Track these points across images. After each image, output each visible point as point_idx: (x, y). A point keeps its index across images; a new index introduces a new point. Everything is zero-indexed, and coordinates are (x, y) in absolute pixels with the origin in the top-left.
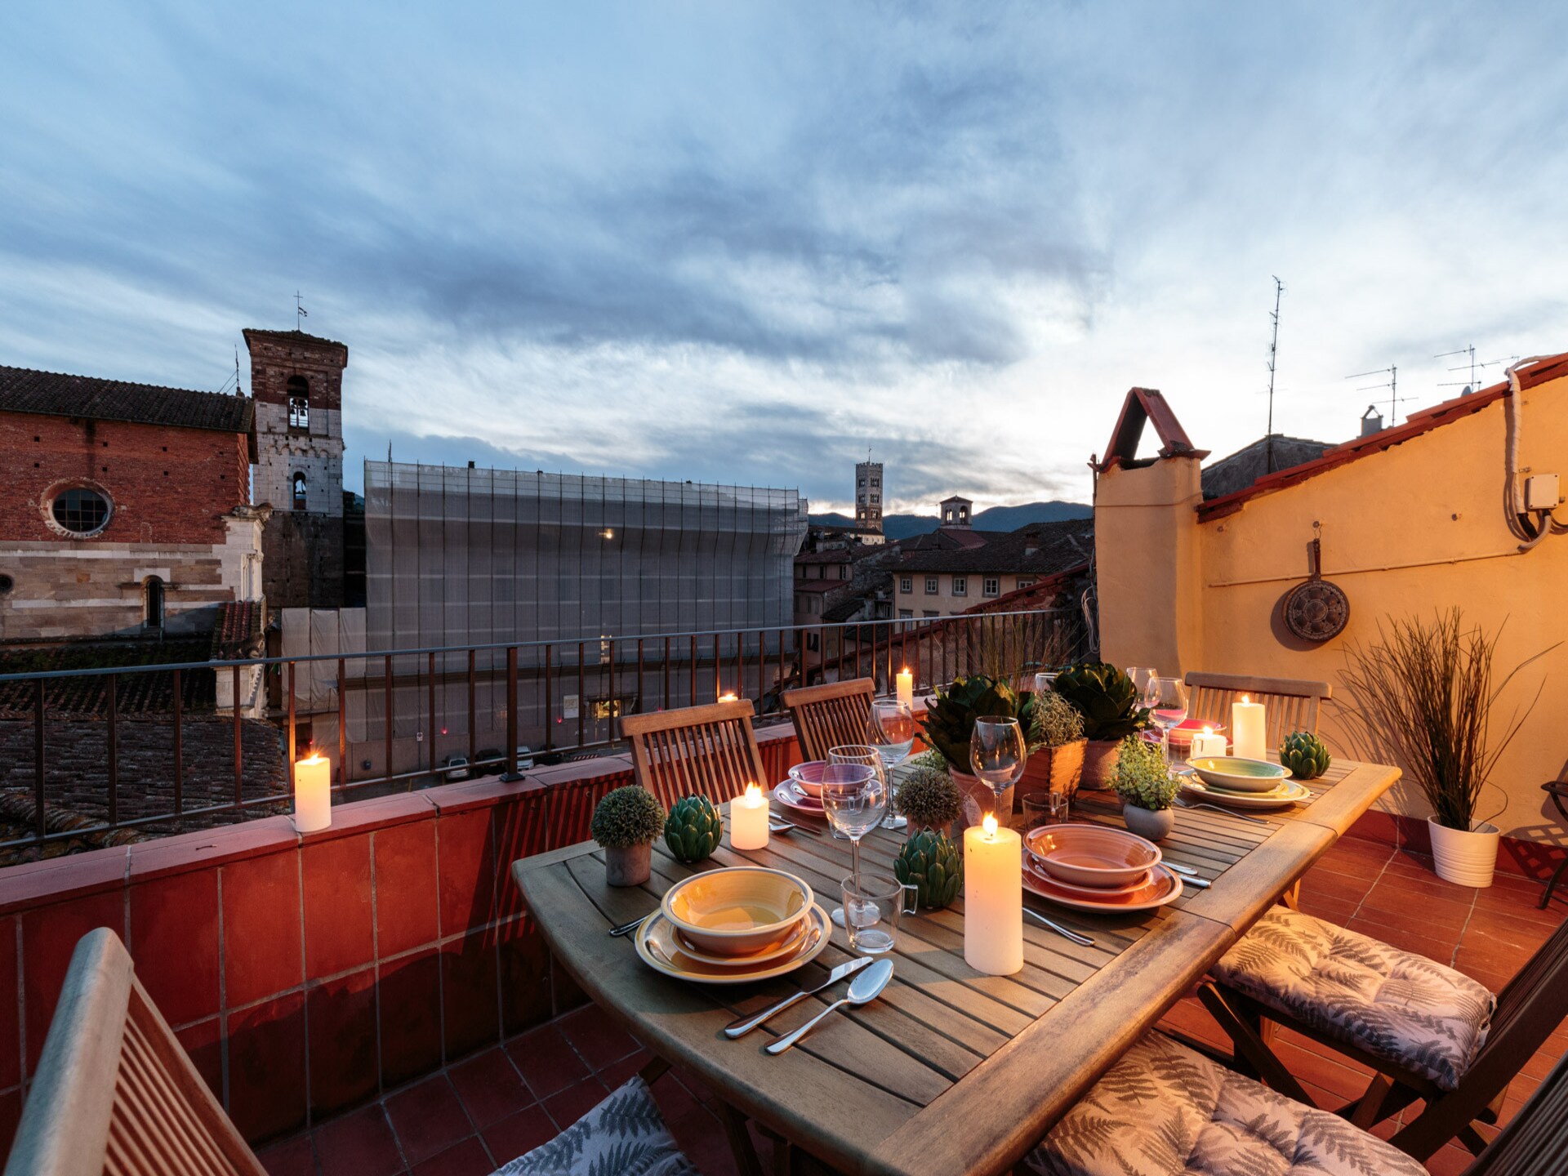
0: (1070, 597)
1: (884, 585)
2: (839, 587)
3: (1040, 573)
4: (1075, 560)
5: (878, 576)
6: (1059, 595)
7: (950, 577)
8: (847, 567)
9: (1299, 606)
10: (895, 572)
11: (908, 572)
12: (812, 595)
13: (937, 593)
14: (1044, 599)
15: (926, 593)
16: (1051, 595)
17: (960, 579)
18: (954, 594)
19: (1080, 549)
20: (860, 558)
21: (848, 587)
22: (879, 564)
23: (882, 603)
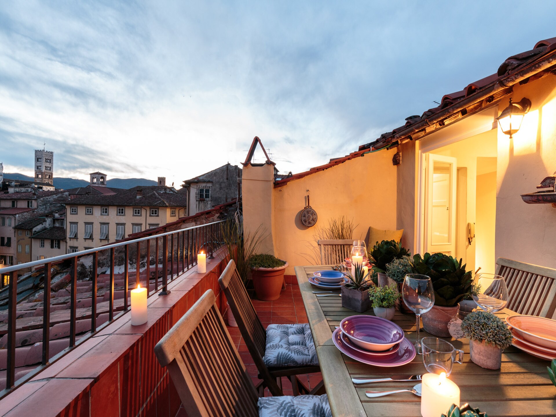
0: (226, 214)
1: (58, 211)
2: (27, 212)
3: (144, 206)
4: (158, 201)
5: (55, 206)
6: (221, 213)
7: (100, 207)
8: (33, 201)
9: (305, 216)
10: (67, 204)
11: (74, 205)
12: (6, 216)
13: (92, 214)
14: (215, 215)
15: (86, 214)
16: (218, 214)
17: (105, 208)
18: (101, 215)
19: (159, 197)
20: (42, 197)
21: (33, 212)
22: (55, 200)
23: (58, 219)
